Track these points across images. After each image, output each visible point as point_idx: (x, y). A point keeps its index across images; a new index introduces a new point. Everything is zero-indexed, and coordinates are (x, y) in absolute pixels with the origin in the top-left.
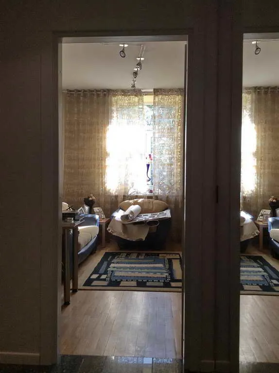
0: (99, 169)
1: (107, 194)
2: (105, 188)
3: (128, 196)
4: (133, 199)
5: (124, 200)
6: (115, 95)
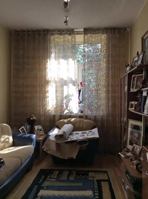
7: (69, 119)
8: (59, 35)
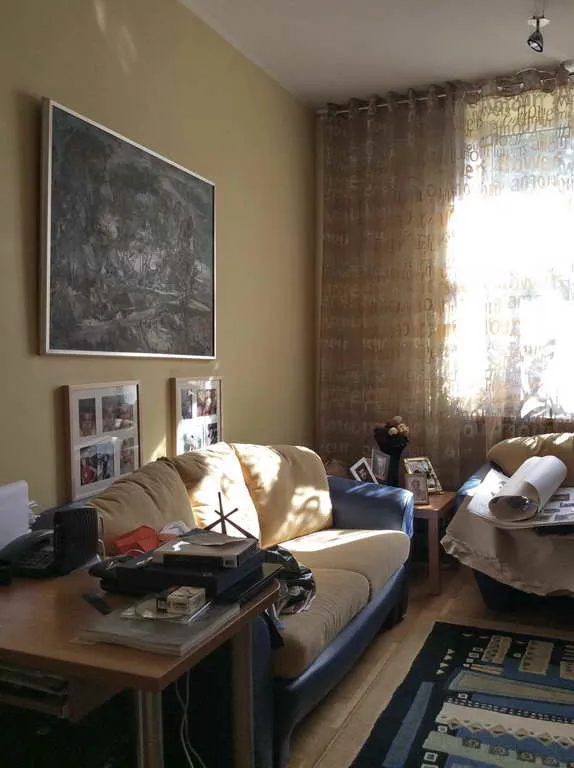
0: (422, 336)
1: (448, 415)
2: (443, 397)
3: (520, 422)
4: (539, 432)
5: (506, 435)
6: (473, 99)
7: (545, 436)
8: (503, 99)
